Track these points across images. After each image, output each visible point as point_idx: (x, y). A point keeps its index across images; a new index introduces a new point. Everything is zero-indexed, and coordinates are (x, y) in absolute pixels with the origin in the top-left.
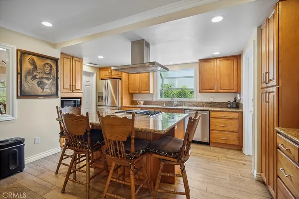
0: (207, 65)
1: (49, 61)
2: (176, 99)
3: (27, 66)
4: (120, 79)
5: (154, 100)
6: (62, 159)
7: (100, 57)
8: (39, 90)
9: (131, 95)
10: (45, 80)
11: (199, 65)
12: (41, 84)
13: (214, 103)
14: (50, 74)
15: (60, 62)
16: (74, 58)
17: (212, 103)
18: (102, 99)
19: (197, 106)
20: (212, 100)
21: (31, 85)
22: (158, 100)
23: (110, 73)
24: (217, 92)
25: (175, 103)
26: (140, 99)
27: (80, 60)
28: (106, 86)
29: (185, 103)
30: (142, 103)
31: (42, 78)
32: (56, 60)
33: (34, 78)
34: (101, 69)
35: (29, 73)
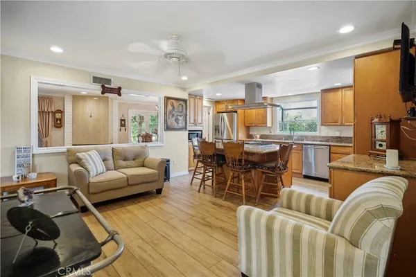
0: (331, 95)
1: (181, 102)
2: (296, 133)
3: (170, 107)
4: (236, 112)
5: (272, 134)
6: (194, 175)
7: (218, 94)
8: (175, 125)
9: (248, 128)
10: (179, 117)
11: (322, 96)
12: (177, 120)
13: (340, 137)
14: (182, 112)
15: (188, 102)
16: (197, 96)
17: (338, 137)
18: (219, 132)
19: (320, 141)
20: (337, 134)
21: (172, 121)
22: (276, 133)
23: (227, 106)
24: (342, 125)
25: (295, 138)
26: (257, 134)
27: (201, 98)
28: (223, 119)
29: (306, 137)
30: (258, 136)
31: (178, 115)
32: (185, 101)
33: (173, 115)
34: (217, 102)
35: (170, 113)
